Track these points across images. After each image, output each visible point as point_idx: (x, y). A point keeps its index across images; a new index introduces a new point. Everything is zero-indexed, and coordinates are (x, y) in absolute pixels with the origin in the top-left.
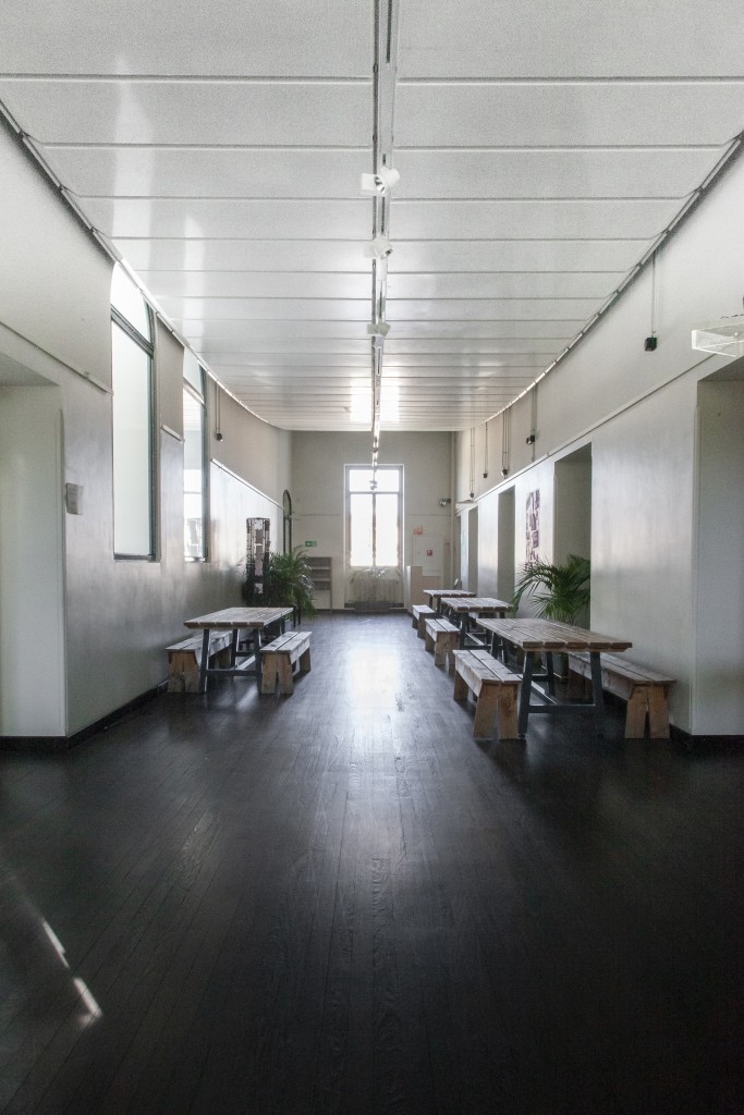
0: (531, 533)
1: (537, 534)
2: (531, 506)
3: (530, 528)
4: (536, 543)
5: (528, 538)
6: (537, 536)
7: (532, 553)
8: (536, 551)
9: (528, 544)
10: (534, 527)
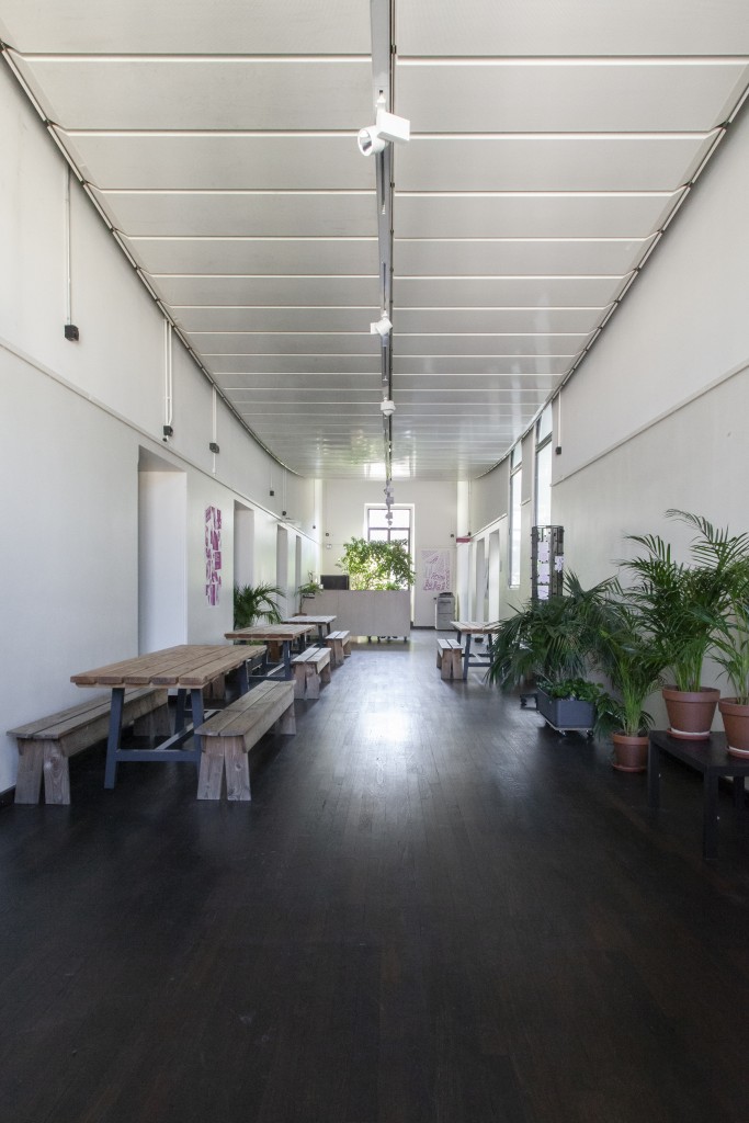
0: (213, 552)
1: (218, 555)
2: (212, 520)
3: (211, 546)
4: (218, 565)
5: (209, 556)
6: (219, 558)
7: (215, 575)
8: (219, 572)
9: (209, 563)
10: (216, 547)
